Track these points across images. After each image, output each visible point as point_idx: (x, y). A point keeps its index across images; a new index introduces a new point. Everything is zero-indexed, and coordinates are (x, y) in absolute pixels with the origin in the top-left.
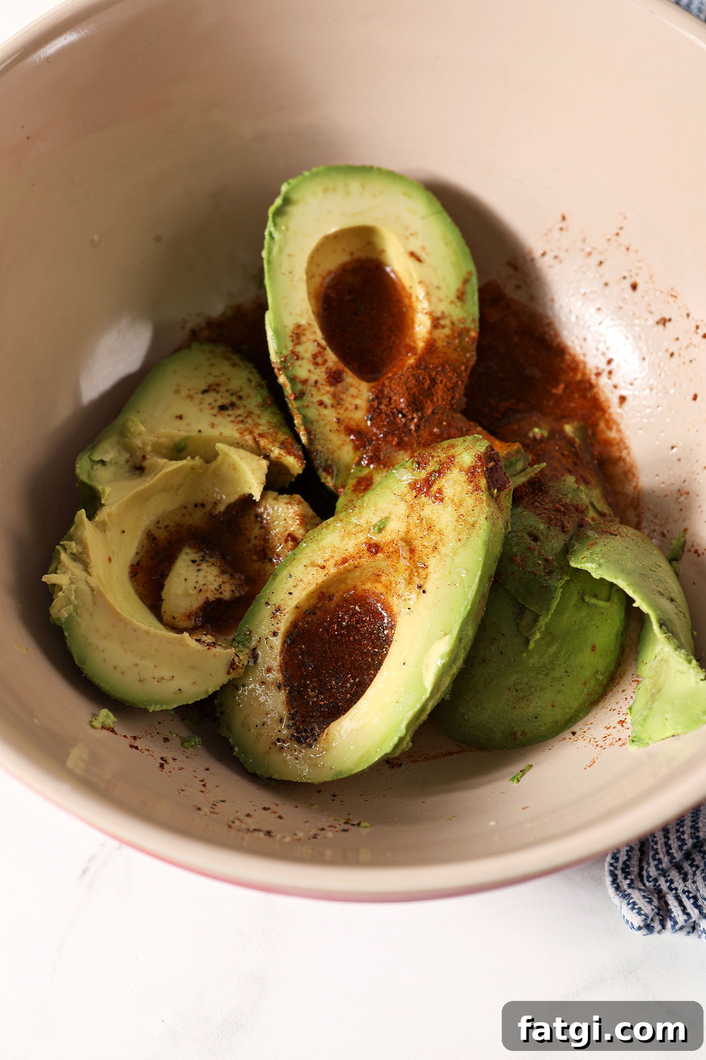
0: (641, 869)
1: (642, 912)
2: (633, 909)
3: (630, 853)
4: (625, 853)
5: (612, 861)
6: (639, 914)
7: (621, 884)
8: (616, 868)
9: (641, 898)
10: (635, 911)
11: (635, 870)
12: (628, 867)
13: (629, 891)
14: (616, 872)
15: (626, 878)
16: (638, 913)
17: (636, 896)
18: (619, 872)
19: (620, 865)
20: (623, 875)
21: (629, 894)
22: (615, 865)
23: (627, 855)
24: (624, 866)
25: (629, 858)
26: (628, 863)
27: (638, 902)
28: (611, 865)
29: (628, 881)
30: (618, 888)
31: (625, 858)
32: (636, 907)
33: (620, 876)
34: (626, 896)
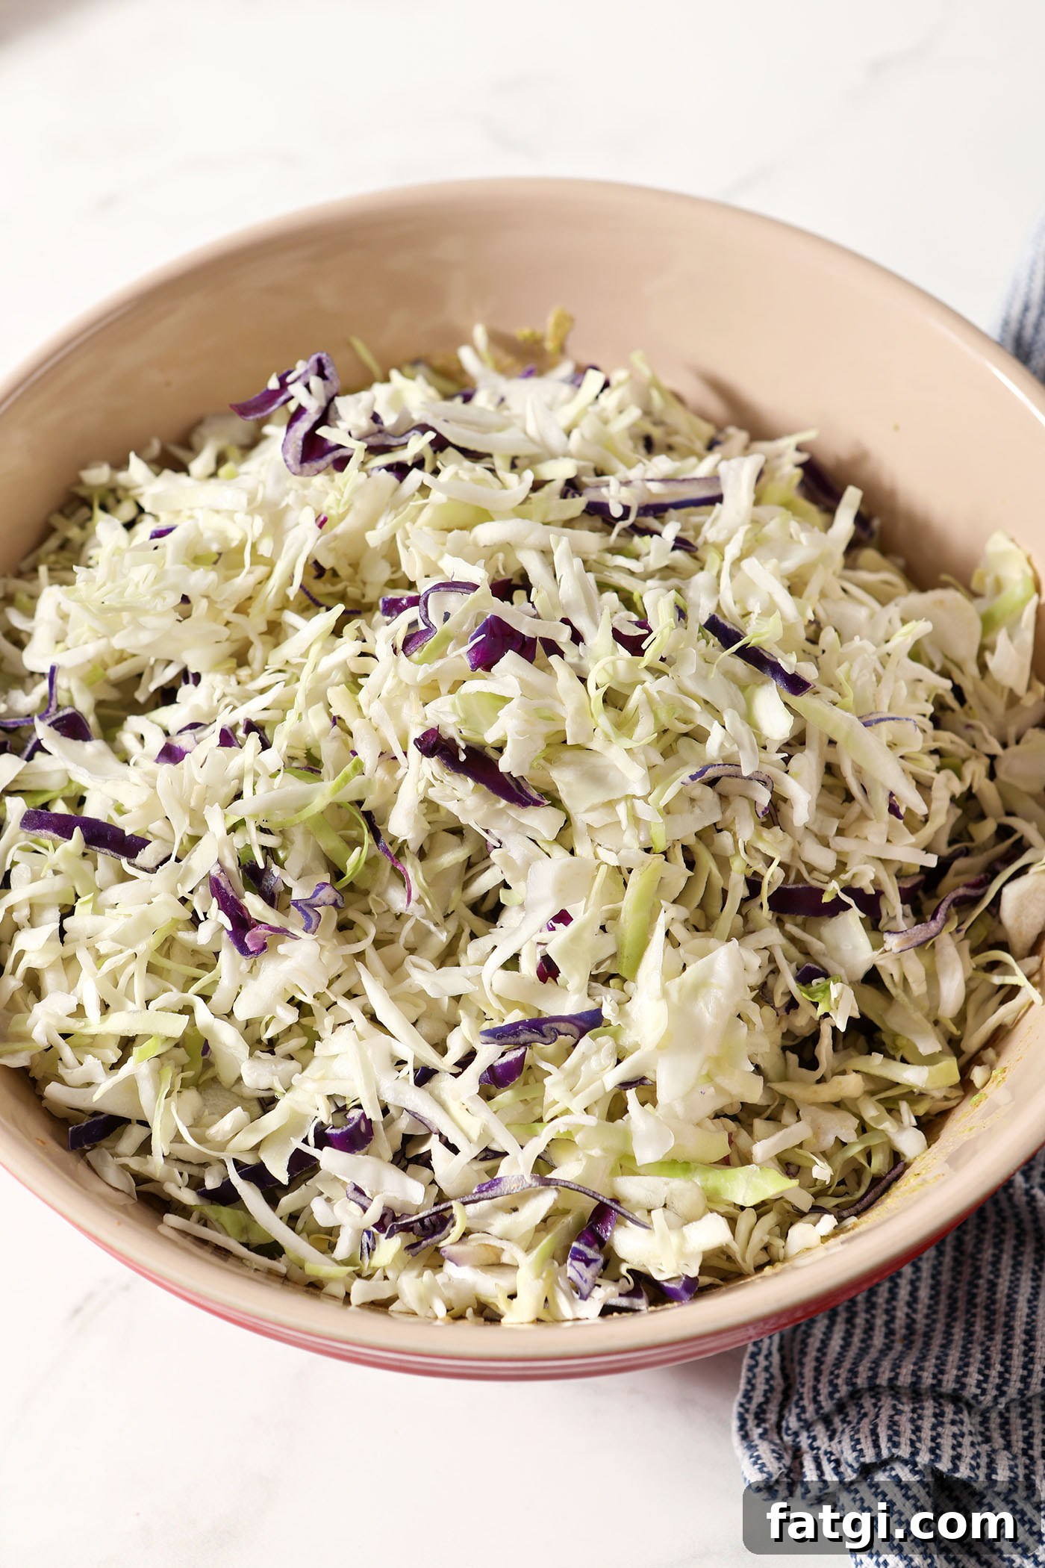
0: (781, 1417)
1: (765, 1469)
2: (755, 1463)
3: (769, 1395)
4: (762, 1393)
5: (744, 1401)
6: (761, 1470)
7: (750, 1433)
8: (747, 1411)
9: (768, 1452)
10: (757, 1466)
11: (772, 1417)
12: (764, 1412)
13: (757, 1441)
14: (747, 1416)
15: (758, 1426)
16: (759, 1469)
17: (764, 1449)
18: (750, 1417)
19: (753, 1407)
20: (756, 1422)
21: (757, 1446)
22: (747, 1406)
23: (765, 1395)
24: (758, 1410)
25: (767, 1401)
26: (764, 1407)
27: (763, 1456)
28: (741, 1405)
29: (760, 1431)
30: (745, 1437)
31: (761, 1399)
32: (760, 1462)
33: (751, 1423)
34: (751, 1447)
